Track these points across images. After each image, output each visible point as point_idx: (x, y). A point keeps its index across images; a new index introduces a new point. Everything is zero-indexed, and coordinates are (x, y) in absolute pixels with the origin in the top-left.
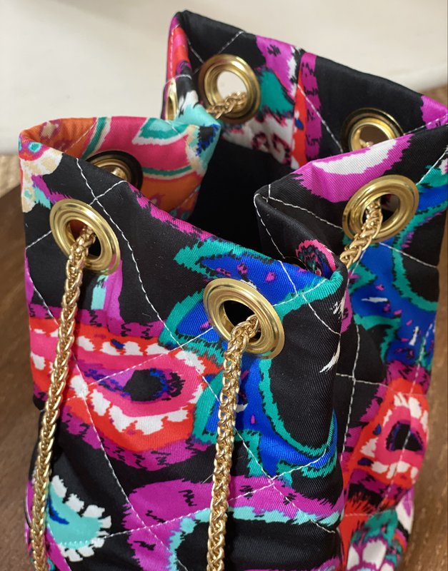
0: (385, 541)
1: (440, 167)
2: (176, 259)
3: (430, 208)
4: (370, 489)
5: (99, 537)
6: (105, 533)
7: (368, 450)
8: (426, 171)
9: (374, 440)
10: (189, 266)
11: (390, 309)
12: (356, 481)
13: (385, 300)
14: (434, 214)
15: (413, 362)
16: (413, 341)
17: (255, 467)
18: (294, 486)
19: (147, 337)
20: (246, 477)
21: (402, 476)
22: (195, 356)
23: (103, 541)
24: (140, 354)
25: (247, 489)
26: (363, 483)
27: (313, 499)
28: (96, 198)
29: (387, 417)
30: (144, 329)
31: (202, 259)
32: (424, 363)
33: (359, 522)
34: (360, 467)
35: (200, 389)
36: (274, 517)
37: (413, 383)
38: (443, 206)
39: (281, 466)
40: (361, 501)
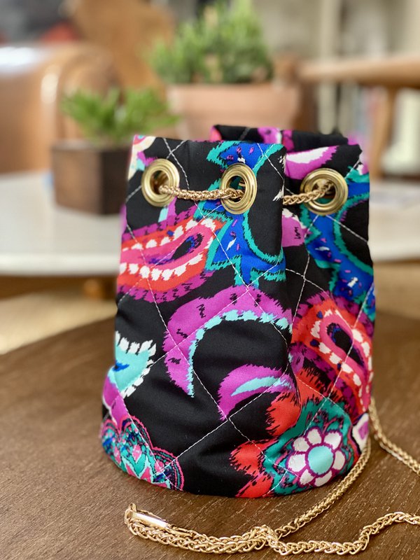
0: (341, 434)
1: (358, 169)
2: (208, 158)
3: (355, 197)
4: (319, 367)
5: (148, 367)
6: (151, 362)
7: (315, 332)
8: (349, 170)
9: (318, 323)
10: (213, 160)
11: (331, 256)
12: (309, 359)
13: (328, 249)
14: (359, 201)
15: (353, 298)
16: (351, 284)
17: (239, 279)
18: (260, 288)
19: (187, 218)
20: (233, 287)
21: (347, 375)
22: (211, 220)
23: (149, 369)
24: (182, 233)
25: (234, 297)
26: (315, 362)
27: (271, 298)
28: (171, 152)
29: (328, 313)
30: (186, 213)
31: (220, 153)
32: (366, 311)
33: (314, 396)
34: (312, 348)
35: (212, 239)
36: (249, 316)
37: (357, 321)
38: (364, 197)
39: (253, 273)
40: (313, 376)
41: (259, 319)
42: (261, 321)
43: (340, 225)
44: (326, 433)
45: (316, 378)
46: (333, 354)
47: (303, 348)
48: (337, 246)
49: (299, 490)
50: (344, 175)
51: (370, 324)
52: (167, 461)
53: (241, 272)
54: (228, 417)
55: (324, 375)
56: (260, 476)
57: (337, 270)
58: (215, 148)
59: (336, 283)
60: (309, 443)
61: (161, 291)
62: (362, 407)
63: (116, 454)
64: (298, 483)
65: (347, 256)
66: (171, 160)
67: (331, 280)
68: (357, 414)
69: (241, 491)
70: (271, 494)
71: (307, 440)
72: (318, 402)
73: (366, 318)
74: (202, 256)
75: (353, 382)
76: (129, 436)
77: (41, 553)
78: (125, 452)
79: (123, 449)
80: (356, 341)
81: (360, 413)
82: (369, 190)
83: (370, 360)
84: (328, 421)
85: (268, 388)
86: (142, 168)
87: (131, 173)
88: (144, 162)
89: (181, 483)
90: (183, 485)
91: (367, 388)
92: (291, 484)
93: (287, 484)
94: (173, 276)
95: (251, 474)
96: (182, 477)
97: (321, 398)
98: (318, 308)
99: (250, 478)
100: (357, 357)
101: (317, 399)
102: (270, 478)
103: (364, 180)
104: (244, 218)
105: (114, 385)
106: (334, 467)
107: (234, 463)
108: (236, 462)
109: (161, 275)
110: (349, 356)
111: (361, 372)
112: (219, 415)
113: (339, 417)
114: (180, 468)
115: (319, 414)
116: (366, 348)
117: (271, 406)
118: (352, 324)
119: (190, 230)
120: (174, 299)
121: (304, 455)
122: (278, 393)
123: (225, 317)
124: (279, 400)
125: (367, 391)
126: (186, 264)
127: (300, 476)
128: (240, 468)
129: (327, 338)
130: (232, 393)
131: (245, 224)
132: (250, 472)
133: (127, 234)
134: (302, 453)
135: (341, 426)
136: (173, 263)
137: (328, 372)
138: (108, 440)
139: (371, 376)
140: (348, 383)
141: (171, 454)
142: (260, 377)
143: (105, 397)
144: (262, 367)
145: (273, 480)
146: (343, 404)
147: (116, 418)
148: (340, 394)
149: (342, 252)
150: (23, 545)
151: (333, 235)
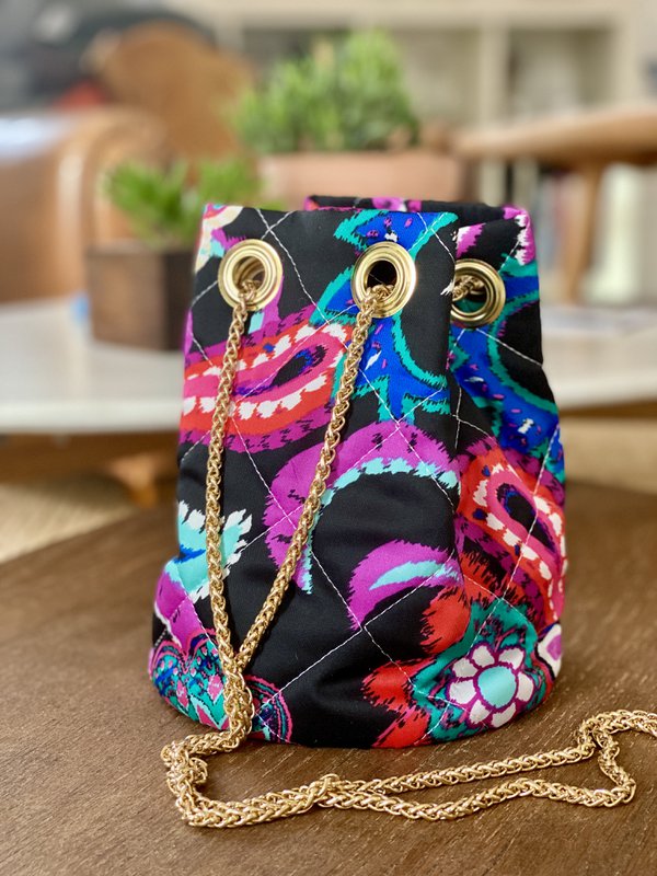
0: (523, 649)
1: (517, 257)
2: (336, 234)
3: (517, 299)
4: (488, 552)
5: (237, 552)
6: (243, 543)
7: (480, 496)
8: (503, 260)
9: (484, 483)
10: (345, 238)
11: (488, 389)
12: (472, 539)
13: (482, 380)
14: (522, 304)
15: (528, 451)
16: (523, 430)
17: (385, 411)
18: (416, 423)
19: (299, 322)
20: (377, 423)
21: (529, 563)
22: (340, 326)
23: (239, 555)
24: (289, 345)
25: (378, 439)
26: (482, 544)
27: (431, 439)
28: (269, 229)
29: (497, 469)
30: (297, 315)
31: (357, 227)
32: (551, 468)
33: (480, 594)
34: (476, 521)
35: (341, 353)
36: (399, 466)
37: (538, 483)
38: (530, 297)
39: (406, 402)
40: (478, 564)
41: (413, 471)
42: (417, 474)
43: (498, 343)
44: (500, 651)
45: (484, 567)
46: (507, 530)
47: (463, 521)
48: (496, 375)
49: (468, 732)
50: (497, 267)
51: (558, 486)
52: (265, 696)
53: (388, 401)
54: (363, 624)
55: (495, 563)
56: (410, 711)
57: (500, 411)
58: (349, 219)
59: (501, 429)
60: (476, 666)
61: (258, 435)
62: (552, 612)
63: (180, 693)
64: (467, 720)
65: (511, 389)
66: (269, 240)
67: (493, 425)
68: (544, 623)
69: (381, 737)
70: (426, 740)
71: (472, 662)
72: (486, 605)
73: (551, 478)
74: (325, 378)
75: (539, 574)
76: (202, 661)
77: (113, 814)
78: (196, 688)
79: (191, 684)
80: (541, 512)
81: (549, 622)
82: (537, 287)
83: (563, 539)
84: (502, 633)
85: (426, 578)
86: (220, 252)
87: (200, 262)
88: (222, 245)
89: (287, 730)
90: (290, 732)
91: (560, 584)
92: (457, 724)
93: (451, 723)
94: (279, 411)
95: (396, 709)
96: (290, 720)
97: (492, 599)
98: (483, 461)
99: (394, 716)
100: (543, 535)
101: (485, 600)
102: (425, 714)
103: (528, 272)
104: (394, 322)
105: (178, 583)
106: (519, 696)
107: (368, 695)
108: (372, 693)
109: (255, 410)
110: (532, 534)
111: (551, 558)
112: (349, 621)
113: (519, 627)
114: (286, 707)
115: (488, 623)
116: (556, 522)
117: (429, 606)
118: (532, 488)
119: (302, 340)
120: (282, 444)
121: (471, 681)
122: (439, 588)
123: (365, 469)
124: (441, 597)
125: (561, 590)
126: (301, 390)
127: (470, 710)
128: (378, 702)
129: (498, 506)
130: (370, 586)
131: (397, 330)
132: (394, 707)
133: (195, 354)
134: (467, 679)
135: (522, 640)
136: (275, 391)
137: (500, 558)
138: (165, 673)
139: (565, 565)
140: (532, 575)
141: (272, 685)
142: (415, 561)
143: (158, 604)
144: (418, 545)
145: (430, 718)
146: (525, 607)
147: (178, 637)
148: (520, 593)
149: (503, 384)
150: (86, 805)
151: (487, 360)
